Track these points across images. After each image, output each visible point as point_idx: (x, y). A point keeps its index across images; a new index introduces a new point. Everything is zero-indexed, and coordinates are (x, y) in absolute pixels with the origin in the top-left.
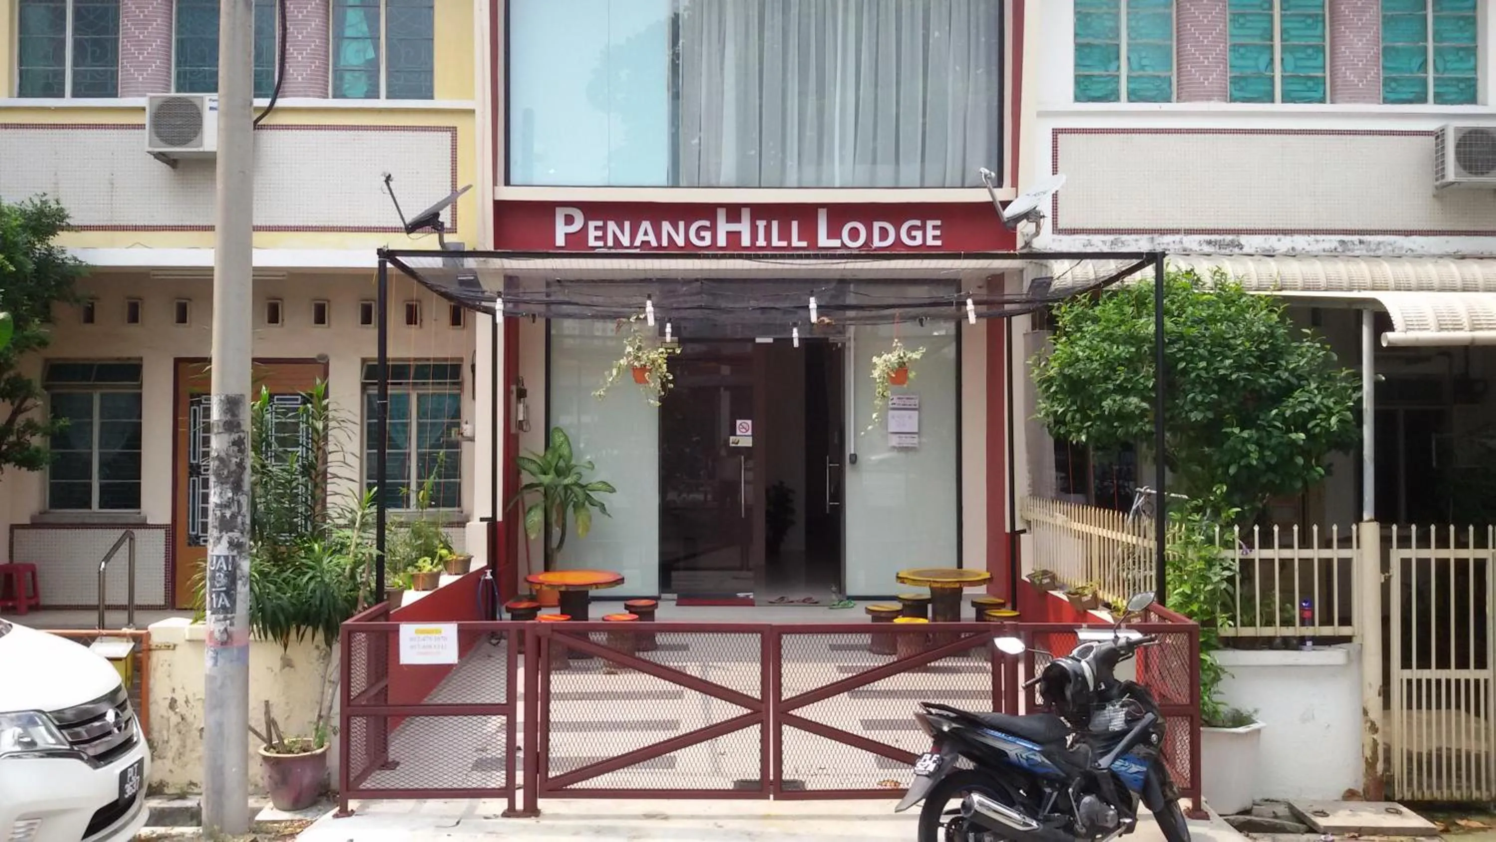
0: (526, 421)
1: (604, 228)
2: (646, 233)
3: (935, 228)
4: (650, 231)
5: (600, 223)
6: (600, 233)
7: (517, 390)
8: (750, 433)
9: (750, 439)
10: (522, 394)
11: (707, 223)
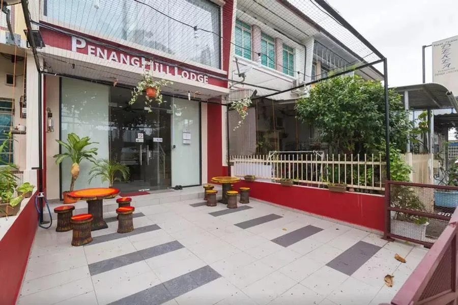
0: (52, 127)
1: (95, 50)
2: (114, 56)
3: (206, 78)
4: (116, 56)
5: (94, 47)
6: (94, 51)
7: (48, 113)
8: (143, 138)
9: (143, 140)
10: (50, 115)
11: (138, 59)
